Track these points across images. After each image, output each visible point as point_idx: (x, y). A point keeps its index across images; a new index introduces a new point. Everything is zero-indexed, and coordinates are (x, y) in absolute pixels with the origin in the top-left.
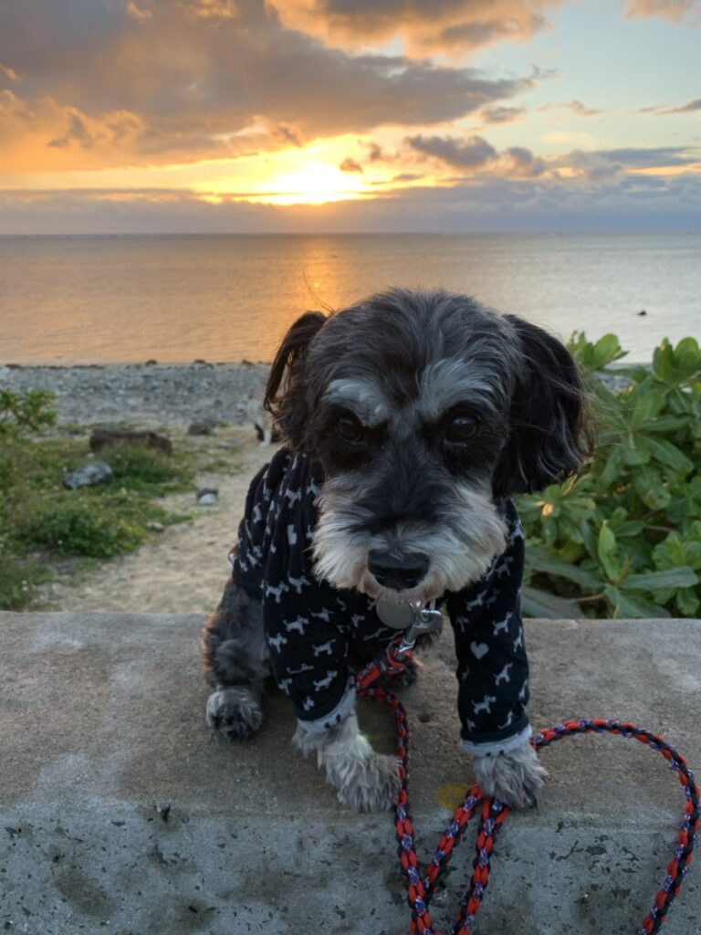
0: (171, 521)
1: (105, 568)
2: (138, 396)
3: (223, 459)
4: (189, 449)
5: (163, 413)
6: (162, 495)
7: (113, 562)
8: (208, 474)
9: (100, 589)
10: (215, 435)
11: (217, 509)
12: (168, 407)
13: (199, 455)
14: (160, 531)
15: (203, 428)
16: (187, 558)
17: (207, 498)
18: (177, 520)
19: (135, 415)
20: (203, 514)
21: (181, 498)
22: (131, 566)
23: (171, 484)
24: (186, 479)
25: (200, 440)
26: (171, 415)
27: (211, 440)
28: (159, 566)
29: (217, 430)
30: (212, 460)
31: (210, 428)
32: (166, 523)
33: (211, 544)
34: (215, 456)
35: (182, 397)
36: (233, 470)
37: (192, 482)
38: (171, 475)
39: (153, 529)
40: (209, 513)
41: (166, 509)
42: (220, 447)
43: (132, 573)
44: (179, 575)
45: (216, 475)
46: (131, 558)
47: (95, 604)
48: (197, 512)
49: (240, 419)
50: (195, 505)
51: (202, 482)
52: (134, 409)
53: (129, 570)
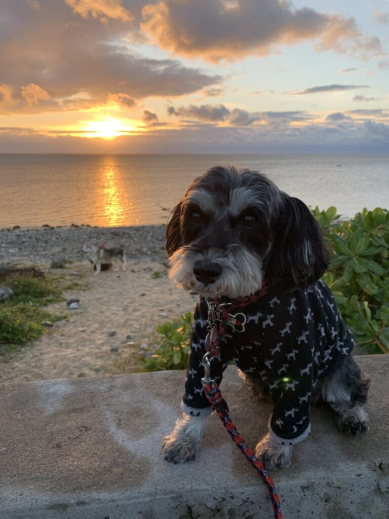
0: (55, 319)
1: (23, 350)
2: (14, 247)
3: (76, 281)
4: (54, 277)
5: (32, 256)
6: (46, 305)
7: (27, 346)
8: (70, 291)
9: (23, 363)
10: (67, 268)
11: (81, 311)
12: (34, 253)
13: (60, 280)
14: (50, 326)
15: (60, 265)
16: (71, 341)
17: (74, 305)
18: (59, 319)
19: (15, 258)
20: (73, 314)
21: (57, 306)
22: (39, 348)
23: (50, 298)
24: (58, 295)
25: (59, 271)
26: (38, 258)
27: (65, 271)
28: (56, 347)
29: (67, 265)
30: (69, 283)
31: (63, 264)
32: (53, 321)
33: (83, 331)
34: (70, 280)
35: (41, 246)
36: (84, 288)
37: (61, 296)
38: (49, 293)
39: (46, 325)
40: (77, 314)
41: (50, 313)
42: (72, 275)
43: (40, 352)
44: (69, 351)
45: (75, 291)
46: (38, 343)
47: (22, 372)
48: (69, 314)
49: (80, 258)
50: (66, 309)
51: (68, 296)
52: (13, 255)
53: (38, 350)
